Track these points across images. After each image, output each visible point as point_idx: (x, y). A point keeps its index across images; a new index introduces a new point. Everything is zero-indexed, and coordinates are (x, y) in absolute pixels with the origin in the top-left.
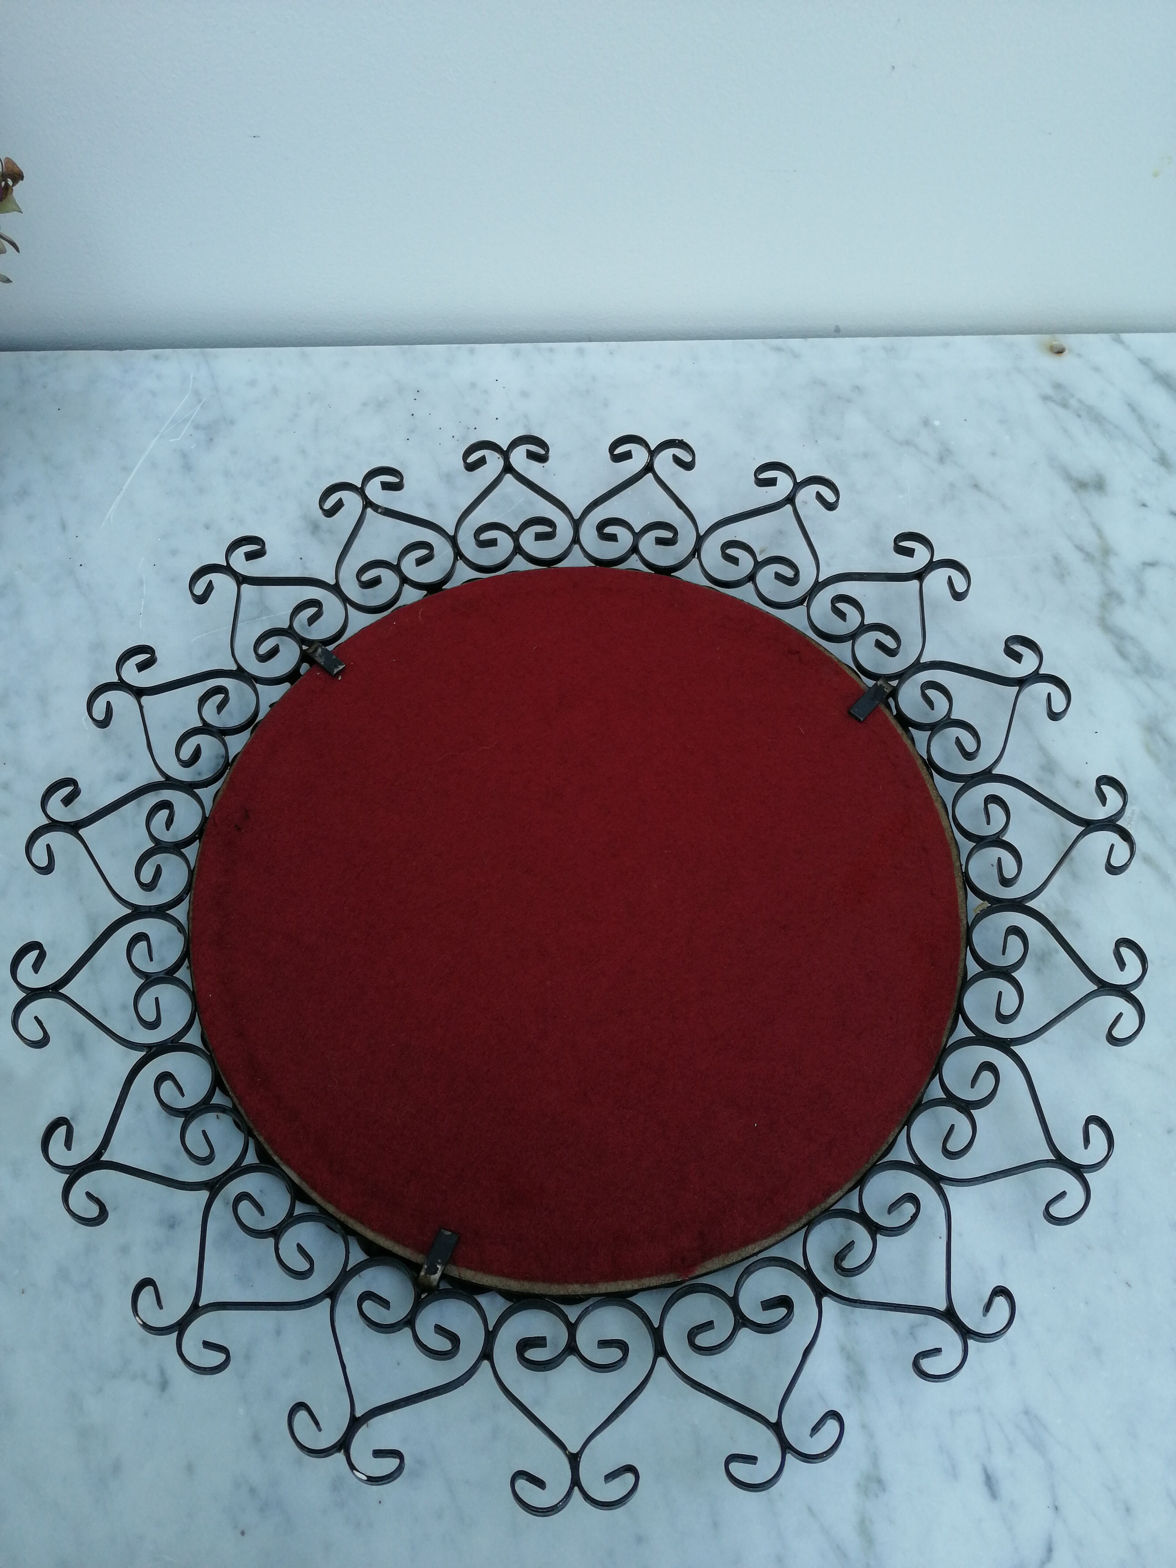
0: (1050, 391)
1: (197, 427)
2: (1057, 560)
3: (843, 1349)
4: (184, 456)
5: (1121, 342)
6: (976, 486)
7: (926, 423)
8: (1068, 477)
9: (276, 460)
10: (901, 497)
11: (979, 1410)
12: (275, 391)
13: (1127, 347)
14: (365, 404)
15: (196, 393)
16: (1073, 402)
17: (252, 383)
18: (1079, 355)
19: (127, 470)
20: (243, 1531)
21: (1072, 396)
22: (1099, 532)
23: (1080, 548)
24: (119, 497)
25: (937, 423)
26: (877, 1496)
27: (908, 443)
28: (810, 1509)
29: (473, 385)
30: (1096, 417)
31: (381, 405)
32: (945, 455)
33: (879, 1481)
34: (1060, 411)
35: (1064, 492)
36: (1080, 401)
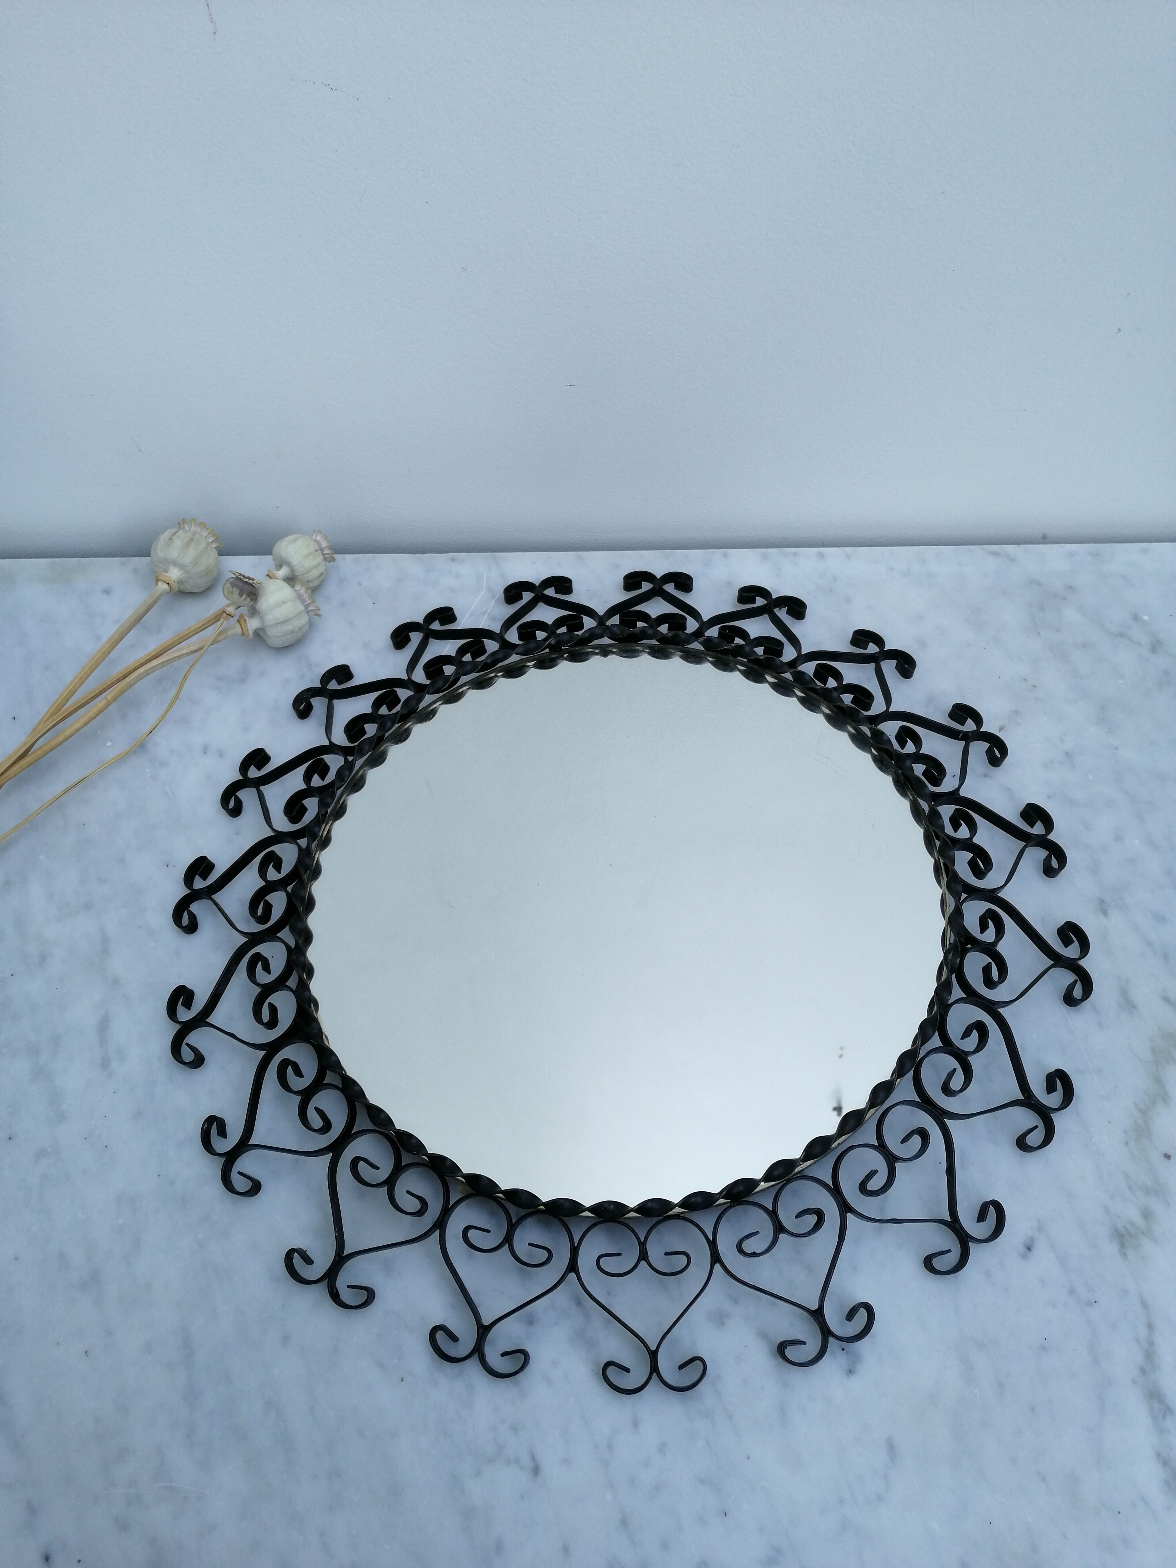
7: (1136, 618)
10: (1121, 682)
15: (490, 590)
25: (1145, 618)
27: (1121, 635)
32: (1156, 646)
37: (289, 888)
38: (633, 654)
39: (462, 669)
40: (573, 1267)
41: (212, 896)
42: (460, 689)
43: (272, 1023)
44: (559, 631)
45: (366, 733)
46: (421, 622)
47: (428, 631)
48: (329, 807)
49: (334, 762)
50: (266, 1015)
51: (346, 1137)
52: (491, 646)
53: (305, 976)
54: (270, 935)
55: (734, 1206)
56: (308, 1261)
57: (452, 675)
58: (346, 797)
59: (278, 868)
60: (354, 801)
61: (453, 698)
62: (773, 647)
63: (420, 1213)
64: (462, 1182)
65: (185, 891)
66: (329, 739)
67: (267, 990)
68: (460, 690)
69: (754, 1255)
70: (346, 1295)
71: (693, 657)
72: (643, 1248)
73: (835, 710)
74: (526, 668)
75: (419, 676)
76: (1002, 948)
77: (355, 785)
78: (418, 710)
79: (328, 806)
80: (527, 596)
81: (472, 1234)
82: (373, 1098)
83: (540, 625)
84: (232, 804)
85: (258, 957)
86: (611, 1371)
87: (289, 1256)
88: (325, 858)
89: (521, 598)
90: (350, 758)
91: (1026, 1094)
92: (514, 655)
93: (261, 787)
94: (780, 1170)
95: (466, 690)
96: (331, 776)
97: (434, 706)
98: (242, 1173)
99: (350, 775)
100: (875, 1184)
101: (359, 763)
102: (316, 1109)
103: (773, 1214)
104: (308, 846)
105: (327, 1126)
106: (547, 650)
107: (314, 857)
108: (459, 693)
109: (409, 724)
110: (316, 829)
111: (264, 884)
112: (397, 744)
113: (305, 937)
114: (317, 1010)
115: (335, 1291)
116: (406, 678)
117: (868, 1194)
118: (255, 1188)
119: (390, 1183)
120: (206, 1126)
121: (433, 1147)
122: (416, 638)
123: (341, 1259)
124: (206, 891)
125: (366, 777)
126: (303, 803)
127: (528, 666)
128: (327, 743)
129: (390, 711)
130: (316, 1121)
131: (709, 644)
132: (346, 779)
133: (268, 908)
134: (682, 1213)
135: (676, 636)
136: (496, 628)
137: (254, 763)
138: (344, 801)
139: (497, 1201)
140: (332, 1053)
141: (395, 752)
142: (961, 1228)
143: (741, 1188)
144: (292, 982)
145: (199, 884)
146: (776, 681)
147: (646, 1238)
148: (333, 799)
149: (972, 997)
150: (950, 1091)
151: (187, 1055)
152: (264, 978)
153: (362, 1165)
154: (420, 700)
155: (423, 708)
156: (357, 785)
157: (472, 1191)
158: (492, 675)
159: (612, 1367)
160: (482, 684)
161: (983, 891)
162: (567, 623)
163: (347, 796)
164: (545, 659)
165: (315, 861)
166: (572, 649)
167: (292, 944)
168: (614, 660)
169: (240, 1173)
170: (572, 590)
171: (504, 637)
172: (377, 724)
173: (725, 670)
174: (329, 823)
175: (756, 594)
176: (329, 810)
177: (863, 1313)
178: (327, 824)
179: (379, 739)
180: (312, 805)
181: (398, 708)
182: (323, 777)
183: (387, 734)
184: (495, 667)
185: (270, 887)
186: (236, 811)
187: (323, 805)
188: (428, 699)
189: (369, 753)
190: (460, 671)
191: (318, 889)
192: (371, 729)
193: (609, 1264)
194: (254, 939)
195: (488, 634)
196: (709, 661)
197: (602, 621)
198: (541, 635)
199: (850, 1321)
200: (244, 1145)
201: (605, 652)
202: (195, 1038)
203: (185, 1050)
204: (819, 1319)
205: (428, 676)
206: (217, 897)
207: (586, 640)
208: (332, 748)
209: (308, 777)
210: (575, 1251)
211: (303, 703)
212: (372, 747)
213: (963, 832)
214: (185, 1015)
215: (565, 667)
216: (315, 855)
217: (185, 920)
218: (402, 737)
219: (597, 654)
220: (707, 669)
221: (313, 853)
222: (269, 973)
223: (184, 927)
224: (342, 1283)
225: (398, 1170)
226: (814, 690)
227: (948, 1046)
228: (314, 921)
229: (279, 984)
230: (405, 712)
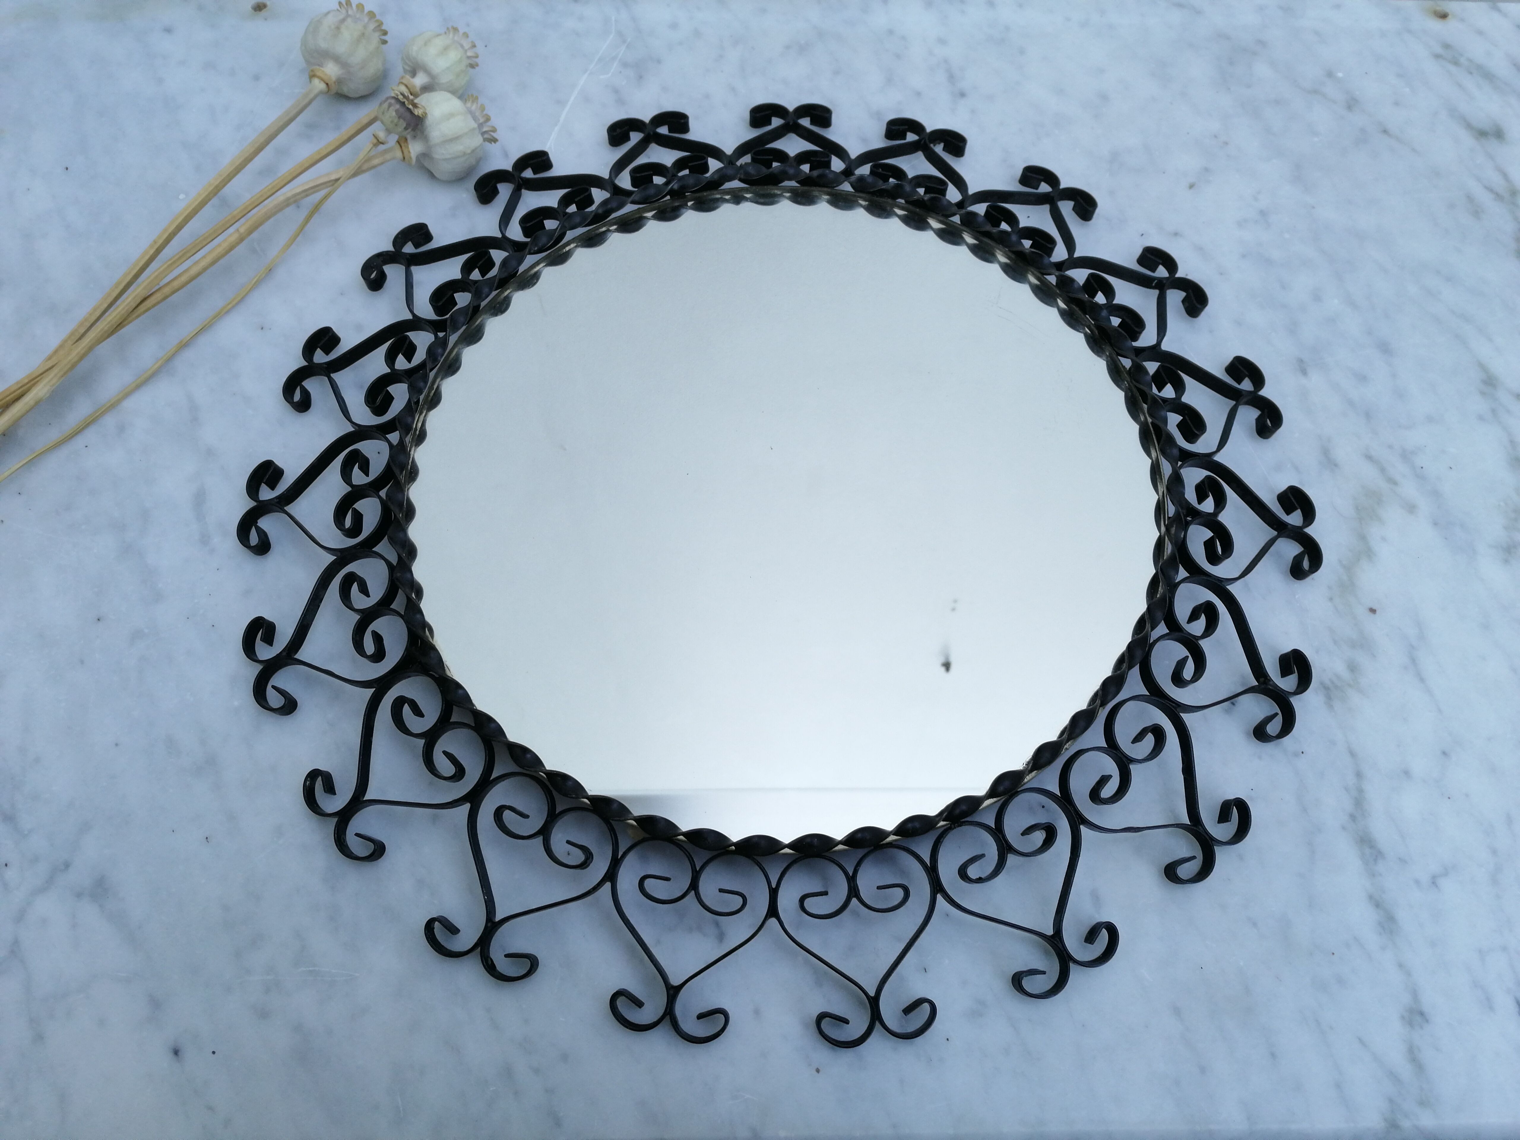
0: (1439, 50)
1: (625, 65)
2: (1470, 198)
3: (1371, 897)
4: (616, 91)
5: (1499, 10)
6: (1385, 132)
7: (1330, 74)
8: (1469, 126)
9: (707, 96)
10: (1316, 139)
11: (1504, 949)
12: (697, 33)
13: (1505, 15)
14: (788, 47)
15: (620, 34)
16: (1462, 60)
17: (674, 26)
18: (1462, 20)
19: (561, 103)
20: (818, 1069)
21: (1461, 55)
22: (1505, 176)
23: (1490, 190)
24: (557, 129)
25: (1340, 75)
26: (1421, 1028)
27: (1315, 92)
28: (1361, 1041)
29: (891, 32)
30: (1487, 76)
31: (803, 49)
32: (1352, 104)
33: (1422, 1014)
34: (1453, 68)
35: (1468, 140)
36: (1470, 60)
37: (383, 493)
38: (771, 200)
39: (568, 223)
40: (773, 911)
41: (285, 508)
42: (567, 246)
43: (379, 655)
44: (680, 174)
45: (456, 304)
46: (510, 169)
47: (520, 180)
48: (422, 394)
49: (422, 340)
50: (369, 646)
51: (484, 785)
52: (599, 195)
53: (413, 596)
54: (366, 549)
55: (955, 828)
56: (453, 930)
57: (557, 228)
58: (439, 382)
59: (365, 470)
60: (449, 387)
61: (559, 259)
62: (936, 187)
63: (583, 865)
64: (632, 826)
65: (251, 504)
66: (412, 311)
67: (367, 617)
68: (567, 249)
69: (980, 880)
70: (503, 965)
71: (841, 202)
72: (854, 884)
73: (1013, 256)
74: (645, 220)
75: (515, 232)
76: (1224, 518)
77: (450, 367)
78: (519, 273)
79: (420, 392)
80: (635, 137)
81: (649, 884)
82: (513, 735)
83: (658, 169)
84: (297, 397)
85: (350, 579)
86: (825, 1024)
87: (429, 926)
88: (421, 455)
89: (628, 139)
90: (441, 335)
91: (1262, 680)
92: (629, 204)
93: (331, 375)
94: (1007, 784)
95: (573, 248)
96: (420, 356)
97: (536, 269)
98: (360, 834)
99: (444, 353)
100: (1108, 791)
101: (453, 338)
102: (446, 753)
103: (998, 832)
104: (401, 442)
105: (460, 773)
106: (668, 197)
107: (410, 454)
108: (566, 252)
109: (508, 291)
110: (409, 420)
111: (350, 489)
112: (496, 315)
113: (408, 552)
114: (432, 637)
115: (490, 962)
116: (499, 235)
117: (1103, 803)
118: (378, 850)
119: (545, 832)
120: (308, 783)
121: (594, 786)
122: (505, 191)
123: (492, 926)
124: (277, 502)
125: (461, 357)
126: (387, 390)
127: (646, 218)
128: (409, 317)
129: (483, 277)
130: (446, 768)
131: (861, 185)
132: (439, 358)
133: (358, 518)
134: (896, 840)
135: (820, 176)
136: (604, 173)
137: (319, 345)
138: (438, 387)
139: (678, 845)
140: (458, 686)
141: (493, 326)
142: (1205, 832)
143: (964, 807)
144: (398, 604)
145: (266, 494)
146: (943, 226)
147: (856, 871)
148: (426, 383)
149: (1197, 574)
150: (1183, 680)
151: (274, 699)
152: (361, 602)
153: (507, 815)
154: (521, 261)
155: (525, 270)
156: (452, 367)
157: (647, 836)
158: (604, 229)
159: (827, 1019)
160: (592, 241)
161: (1198, 456)
162: (690, 164)
163: (442, 379)
164: (666, 209)
165: (411, 459)
166: (698, 195)
167: (394, 560)
168: (749, 209)
169: (357, 835)
170: (689, 128)
171: (614, 182)
172: (469, 291)
173: (879, 216)
174: (423, 413)
175: (907, 127)
176: (422, 397)
177: (1104, 934)
178: (421, 414)
179: (474, 311)
180: (400, 392)
181: (494, 272)
182: (409, 359)
183: (483, 304)
184: (606, 221)
185: (355, 494)
186: (303, 405)
187: (414, 390)
188: (530, 260)
189: (464, 327)
190: (566, 224)
191: (416, 493)
192: (463, 299)
193: (814, 905)
194: (343, 557)
195: (594, 181)
196: (861, 206)
197: (729, 161)
198: (658, 180)
199: (1093, 944)
200: (358, 802)
201: (737, 198)
202: (282, 679)
203: (271, 694)
204: (1058, 945)
205: (526, 232)
206: (291, 508)
207: (715, 184)
208: (416, 323)
209: (390, 358)
210: (774, 894)
211: (374, 271)
212: (467, 321)
213: (1168, 392)
214: (266, 653)
215: (690, 218)
216: (410, 451)
217: (254, 539)
218: (500, 307)
219: (727, 201)
220: (859, 216)
221: (407, 447)
222: (368, 596)
223: (253, 546)
224: (497, 954)
225: (552, 818)
226: (988, 234)
227: (1175, 630)
228: (415, 532)
229: (383, 607)
230: (503, 276)
